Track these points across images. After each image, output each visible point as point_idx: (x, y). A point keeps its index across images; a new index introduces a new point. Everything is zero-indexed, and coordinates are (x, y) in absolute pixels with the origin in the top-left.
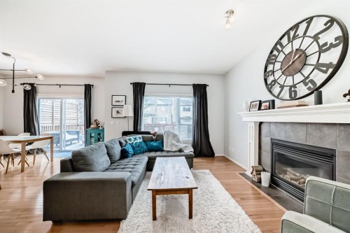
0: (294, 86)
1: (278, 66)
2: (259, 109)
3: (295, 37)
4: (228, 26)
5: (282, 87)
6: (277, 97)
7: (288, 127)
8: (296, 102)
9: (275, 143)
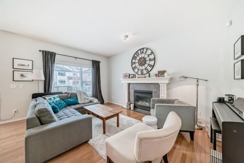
0: (142, 70)
1: (137, 61)
2: (129, 78)
3: (143, 53)
4: (125, 41)
5: (138, 70)
6: (137, 73)
7: (140, 85)
8: (143, 76)
9: (135, 92)
